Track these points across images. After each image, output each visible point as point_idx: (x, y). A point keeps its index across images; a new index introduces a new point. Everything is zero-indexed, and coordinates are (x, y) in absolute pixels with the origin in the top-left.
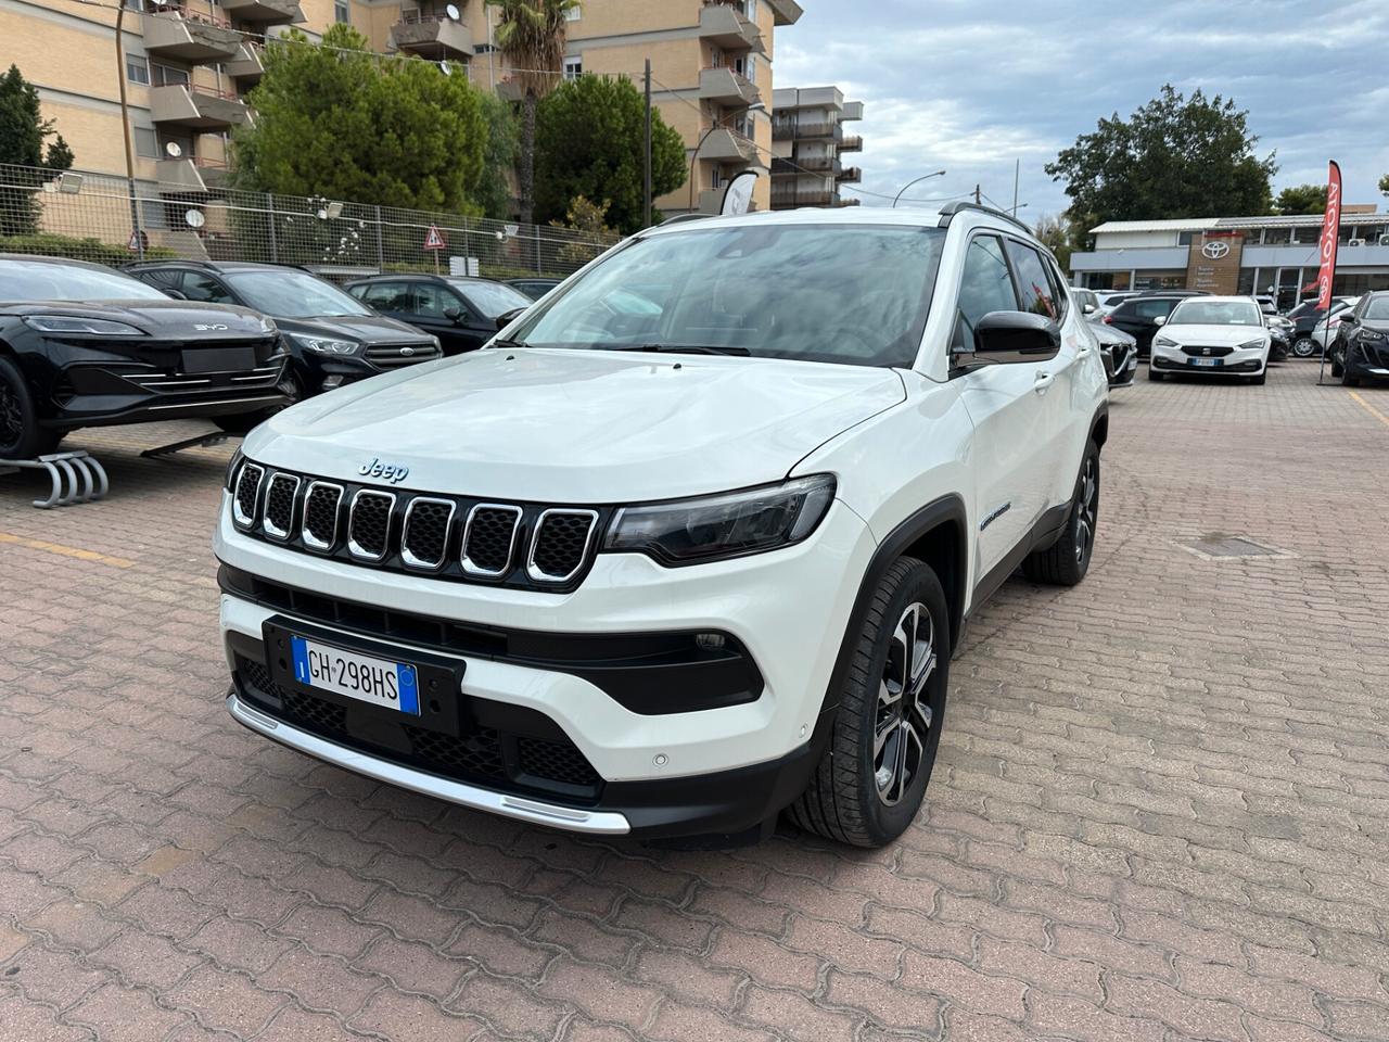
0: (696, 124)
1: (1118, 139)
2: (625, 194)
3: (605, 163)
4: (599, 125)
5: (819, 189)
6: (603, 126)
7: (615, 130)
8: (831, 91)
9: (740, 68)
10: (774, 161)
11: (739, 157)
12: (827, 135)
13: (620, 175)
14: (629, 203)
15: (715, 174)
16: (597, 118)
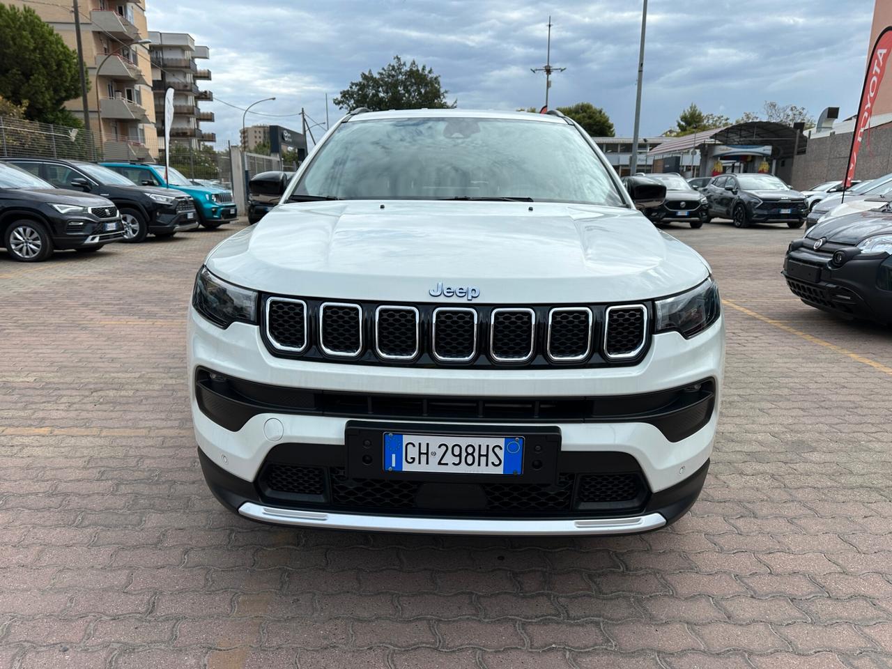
0: (92, 50)
1: (373, 87)
2: (40, 97)
3: (19, 72)
4: (11, 42)
5: (184, 104)
6: (15, 44)
7: (26, 48)
8: (186, 36)
9: (121, 12)
10: (154, 81)
11: (128, 77)
12: (186, 67)
13: (34, 82)
14: (44, 104)
15: (110, 88)
16: (9, 37)
